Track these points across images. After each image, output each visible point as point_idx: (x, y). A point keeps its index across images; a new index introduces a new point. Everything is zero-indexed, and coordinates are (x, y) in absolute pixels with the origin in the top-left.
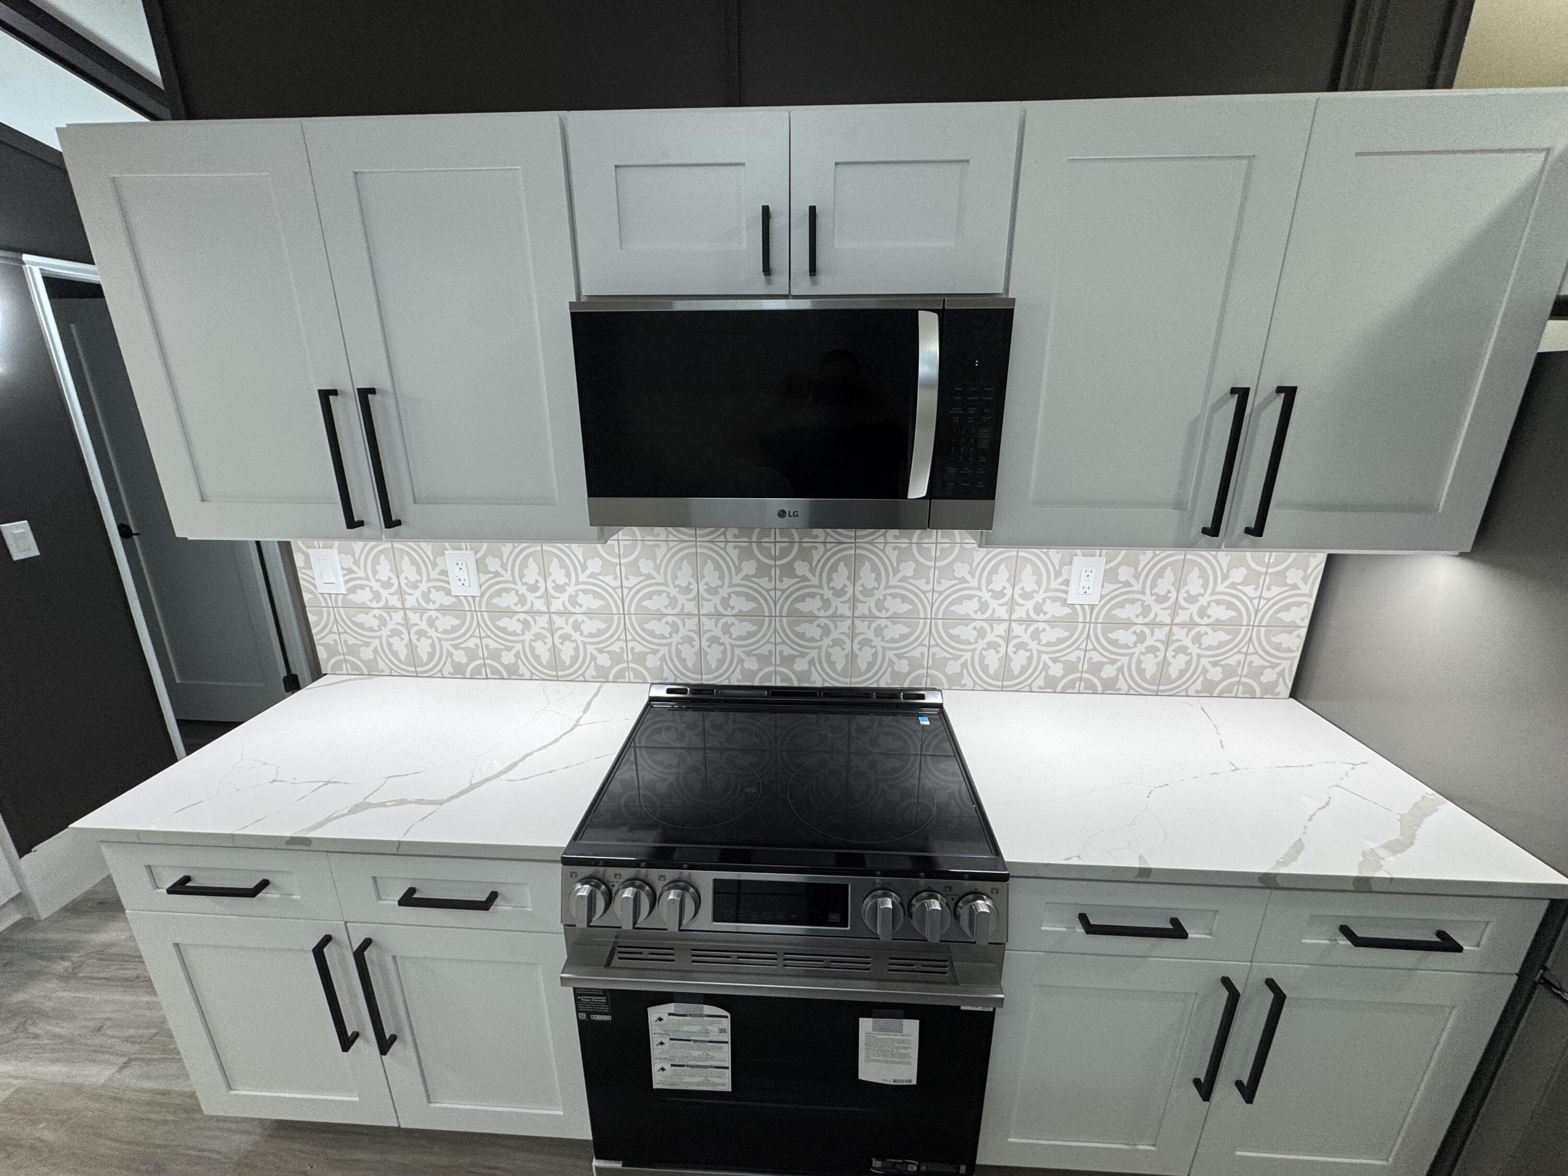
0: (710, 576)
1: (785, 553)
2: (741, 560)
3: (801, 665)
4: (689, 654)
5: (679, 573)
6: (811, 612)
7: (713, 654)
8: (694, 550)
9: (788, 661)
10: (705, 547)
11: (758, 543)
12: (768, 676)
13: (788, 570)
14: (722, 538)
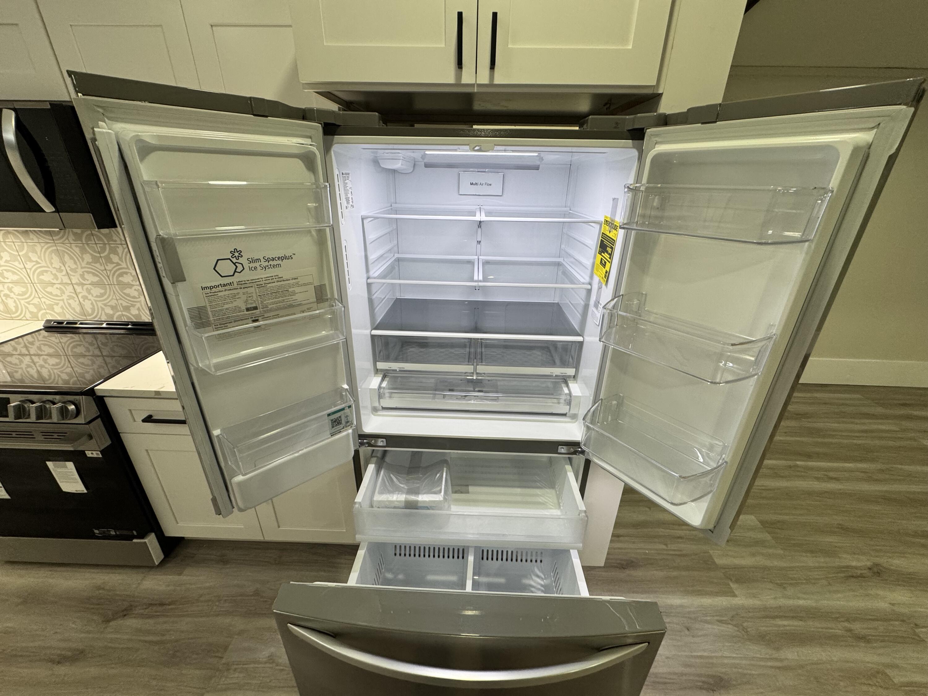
0: (70, 263)
1: (104, 249)
2: (82, 254)
3: (134, 311)
4: (75, 304)
5: (52, 261)
6: (129, 282)
7: (88, 306)
8: (55, 248)
9: (127, 309)
10: (61, 246)
11: (87, 244)
12: (120, 316)
13: (109, 260)
14: (67, 241)
